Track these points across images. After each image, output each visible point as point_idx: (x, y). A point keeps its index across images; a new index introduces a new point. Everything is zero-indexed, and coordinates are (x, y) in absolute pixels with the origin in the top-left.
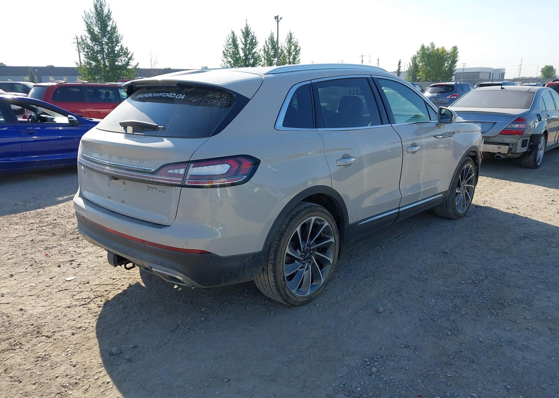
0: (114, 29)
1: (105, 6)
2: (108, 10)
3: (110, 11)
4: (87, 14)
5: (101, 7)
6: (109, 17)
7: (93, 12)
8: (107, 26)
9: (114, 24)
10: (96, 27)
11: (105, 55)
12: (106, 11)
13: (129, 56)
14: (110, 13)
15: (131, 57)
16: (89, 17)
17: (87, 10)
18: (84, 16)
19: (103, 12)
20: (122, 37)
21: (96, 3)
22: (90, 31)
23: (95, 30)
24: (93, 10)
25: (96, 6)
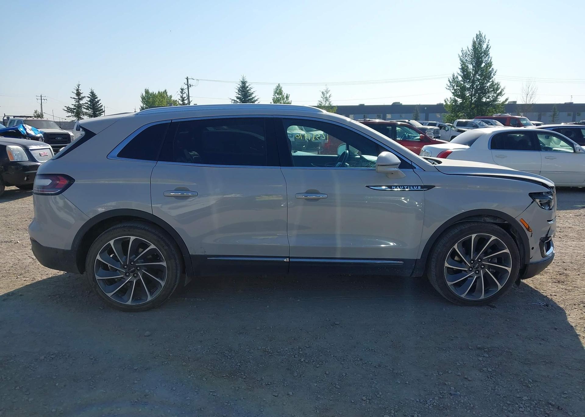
0: (489, 65)
1: (484, 42)
2: (486, 46)
3: (489, 47)
4: (465, 52)
5: (479, 44)
6: (486, 53)
7: (470, 50)
8: (482, 62)
9: (489, 59)
10: (470, 64)
11: (473, 92)
12: (484, 46)
13: (498, 92)
14: (488, 49)
15: (501, 92)
16: (466, 55)
17: (465, 49)
18: (461, 54)
19: (481, 48)
20: (495, 72)
21: (475, 40)
22: (464, 69)
23: (469, 67)
24: (471, 48)
25: (474, 43)
